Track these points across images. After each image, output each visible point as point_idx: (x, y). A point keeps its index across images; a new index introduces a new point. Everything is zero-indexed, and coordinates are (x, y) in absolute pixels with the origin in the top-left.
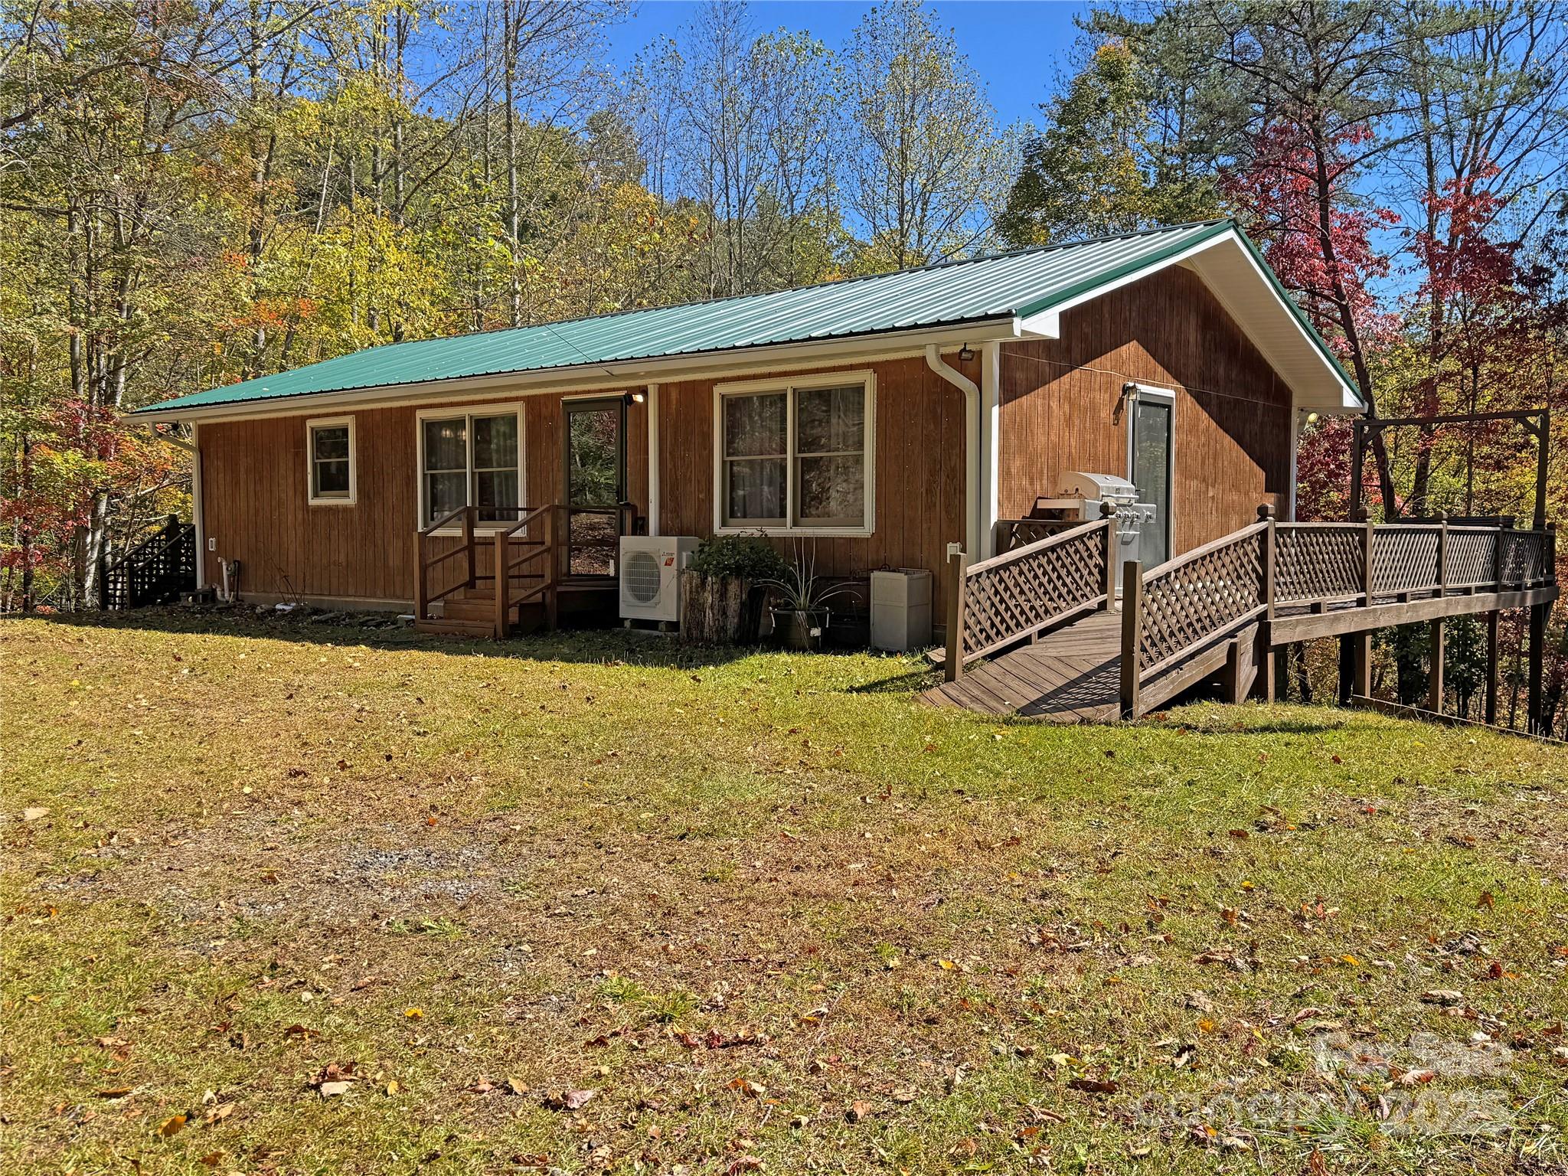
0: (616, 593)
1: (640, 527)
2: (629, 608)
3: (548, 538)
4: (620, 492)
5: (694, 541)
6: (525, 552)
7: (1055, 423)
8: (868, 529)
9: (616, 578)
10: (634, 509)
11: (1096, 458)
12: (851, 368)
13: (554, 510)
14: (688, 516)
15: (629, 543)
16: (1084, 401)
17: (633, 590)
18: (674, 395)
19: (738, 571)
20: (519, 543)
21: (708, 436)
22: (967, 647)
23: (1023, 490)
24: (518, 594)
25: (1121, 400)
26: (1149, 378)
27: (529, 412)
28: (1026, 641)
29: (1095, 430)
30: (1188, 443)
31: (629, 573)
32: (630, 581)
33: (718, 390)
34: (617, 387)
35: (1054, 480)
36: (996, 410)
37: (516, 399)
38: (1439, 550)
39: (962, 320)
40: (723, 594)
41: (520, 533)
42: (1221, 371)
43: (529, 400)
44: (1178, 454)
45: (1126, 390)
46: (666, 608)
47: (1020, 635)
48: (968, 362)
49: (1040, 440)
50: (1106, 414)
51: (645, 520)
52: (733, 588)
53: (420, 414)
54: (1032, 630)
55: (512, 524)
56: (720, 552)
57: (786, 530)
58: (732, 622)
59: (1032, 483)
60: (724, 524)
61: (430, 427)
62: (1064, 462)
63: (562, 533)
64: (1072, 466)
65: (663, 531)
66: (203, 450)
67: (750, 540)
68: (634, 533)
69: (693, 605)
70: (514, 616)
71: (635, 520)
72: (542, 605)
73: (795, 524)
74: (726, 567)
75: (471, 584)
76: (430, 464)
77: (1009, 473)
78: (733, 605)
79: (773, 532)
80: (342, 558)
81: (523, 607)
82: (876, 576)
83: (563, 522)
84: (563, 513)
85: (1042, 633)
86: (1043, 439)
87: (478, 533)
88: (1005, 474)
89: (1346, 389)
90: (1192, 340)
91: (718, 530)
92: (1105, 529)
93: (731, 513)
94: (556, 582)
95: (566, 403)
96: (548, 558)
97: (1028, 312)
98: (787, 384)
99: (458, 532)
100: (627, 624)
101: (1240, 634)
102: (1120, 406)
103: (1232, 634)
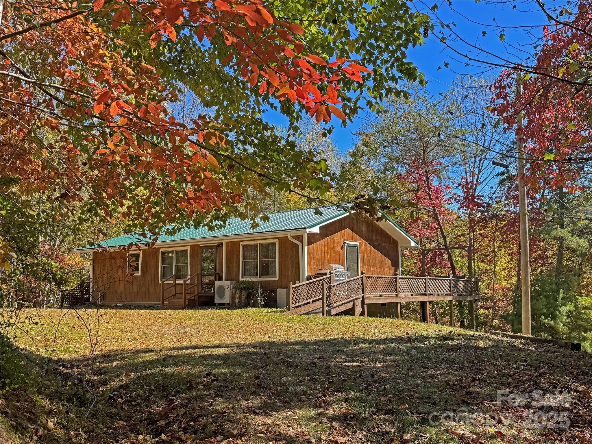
0: (214, 297)
1: (220, 279)
2: (217, 300)
3: (196, 282)
4: (215, 270)
5: (234, 282)
6: (189, 286)
7: (323, 251)
8: (277, 278)
9: (214, 293)
10: (219, 274)
11: (335, 260)
12: (273, 238)
13: (198, 275)
14: (233, 275)
15: (217, 283)
16: (332, 246)
17: (218, 295)
18: (230, 244)
19: (244, 289)
20: (188, 284)
21: (238, 255)
22: (293, 303)
23: (314, 268)
24: (188, 297)
25: (343, 246)
26: (351, 239)
27: (191, 249)
28: (309, 303)
29: (335, 253)
30: (364, 256)
31: (217, 291)
32: (217, 293)
33: (241, 244)
34: (215, 243)
35: (323, 265)
36: (306, 247)
37: (188, 246)
38: (425, 283)
39: (296, 229)
40: (241, 295)
41: (188, 282)
42: (374, 237)
43: (191, 246)
44: (361, 259)
45: (344, 243)
46: (227, 300)
47: (307, 301)
48: (299, 238)
49: (319, 256)
50: (338, 249)
51: (222, 277)
52: (243, 293)
53: (161, 250)
54: (311, 300)
55: (186, 279)
56: (240, 284)
57: (258, 279)
58: (243, 301)
59: (317, 266)
60: (242, 278)
61: (163, 253)
62: (326, 261)
63: (200, 282)
64: (329, 262)
65: (226, 280)
66: (94, 260)
67: (248, 281)
68: (219, 281)
69: (233, 298)
70: (187, 303)
71: (219, 277)
72: (194, 300)
73: (260, 277)
74: (241, 288)
75: (175, 295)
76: (163, 263)
77: (310, 264)
78: (243, 298)
79: (253, 279)
80: (136, 291)
81: (190, 300)
82: (279, 290)
83: (200, 278)
84: (200, 276)
85: (313, 301)
86: (320, 256)
87: (178, 282)
88: (309, 264)
89: (411, 241)
90: (364, 229)
91: (240, 279)
92: (330, 277)
93: (244, 275)
94: (198, 293)
95: (201, 247)
96: (196, 288)
97: (310, 227)
98: (258, 242)
99: (172, 282)
100: (217, 305)
101: (356, 301)
102: (342, 247)
103: (354, 300)
